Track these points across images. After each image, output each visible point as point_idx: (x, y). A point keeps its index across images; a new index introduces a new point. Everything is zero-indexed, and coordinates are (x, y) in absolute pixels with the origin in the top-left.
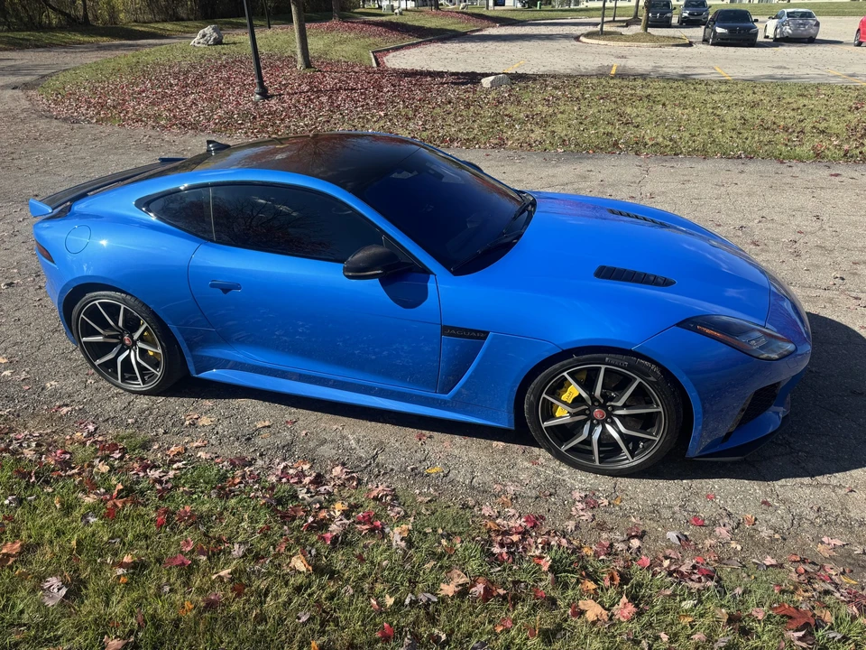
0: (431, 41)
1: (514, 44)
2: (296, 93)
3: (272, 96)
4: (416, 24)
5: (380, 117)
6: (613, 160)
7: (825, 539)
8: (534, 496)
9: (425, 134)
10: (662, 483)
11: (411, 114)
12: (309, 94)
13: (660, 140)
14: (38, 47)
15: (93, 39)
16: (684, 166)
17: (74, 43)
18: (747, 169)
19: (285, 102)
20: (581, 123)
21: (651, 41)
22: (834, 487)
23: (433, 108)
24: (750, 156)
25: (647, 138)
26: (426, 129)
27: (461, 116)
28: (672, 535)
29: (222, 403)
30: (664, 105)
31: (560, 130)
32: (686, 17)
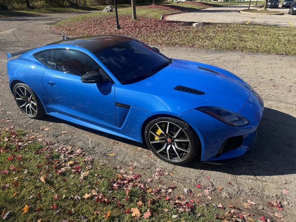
0: (185, 12)
1: (215, 13)
2: (129, 27)
3: (121, 28)
4: (182, 6)
5: (154, 36)
6: (232, 53)
7: (249, 201)
8: (142, 168)
9: (167, 42)
10: (192, 170)
11: (164, 35)
12: (133, 28)
13: (253, 46)
14: (60, 12)
15: (77, 10)
16: (258, 57)
17: (71, 11)
18: (283, 59)
19: (125, 30)
20: (224, 40)
21: (267, 13)
22: (263, 181)
23: (173, 33)
24: (287, 54)
25: (248, 46)
26: (168, 40)
27: (181, 36)
28: (185, 190)
29: (55, 124)
30: (258, 34)
31: (216, 42)
32: (285, 5)
